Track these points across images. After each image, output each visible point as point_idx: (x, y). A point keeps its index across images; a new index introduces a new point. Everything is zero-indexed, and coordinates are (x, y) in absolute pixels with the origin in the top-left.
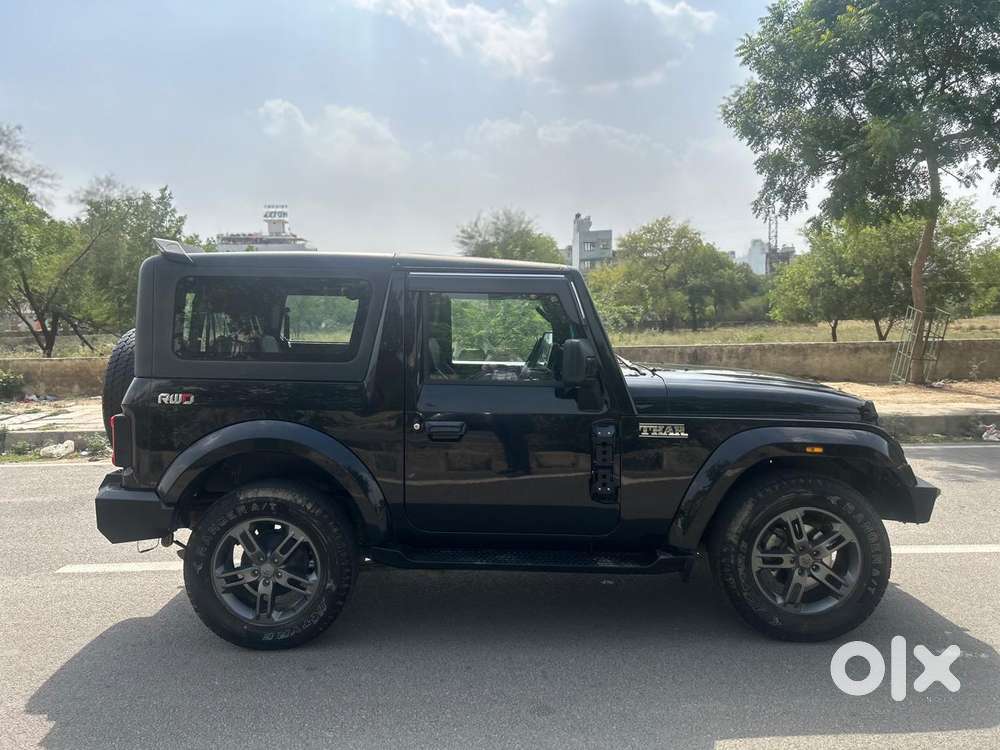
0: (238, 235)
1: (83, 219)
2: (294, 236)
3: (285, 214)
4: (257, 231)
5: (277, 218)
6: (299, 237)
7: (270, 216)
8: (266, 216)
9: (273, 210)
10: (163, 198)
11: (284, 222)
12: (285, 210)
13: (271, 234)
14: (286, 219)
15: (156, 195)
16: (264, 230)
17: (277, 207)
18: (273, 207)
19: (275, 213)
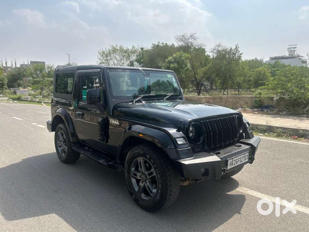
0: (277, 57)
1: (215, 56)
2: (299, 55)
3: (296, 48)
4: (284, 55)
5: (292, 49)
6: (300, 55)
7: (290, 49)
8: (288, 49)
9: (291, 47)
10: (236, 48)
11: (295, 51)
12: (296, 46)
13: (289, 55)
14: (296, 49)
15: (234, 47)
16: (287, 54)
17: (293, 45)
18: (291, 45)
19: (292, 48)
